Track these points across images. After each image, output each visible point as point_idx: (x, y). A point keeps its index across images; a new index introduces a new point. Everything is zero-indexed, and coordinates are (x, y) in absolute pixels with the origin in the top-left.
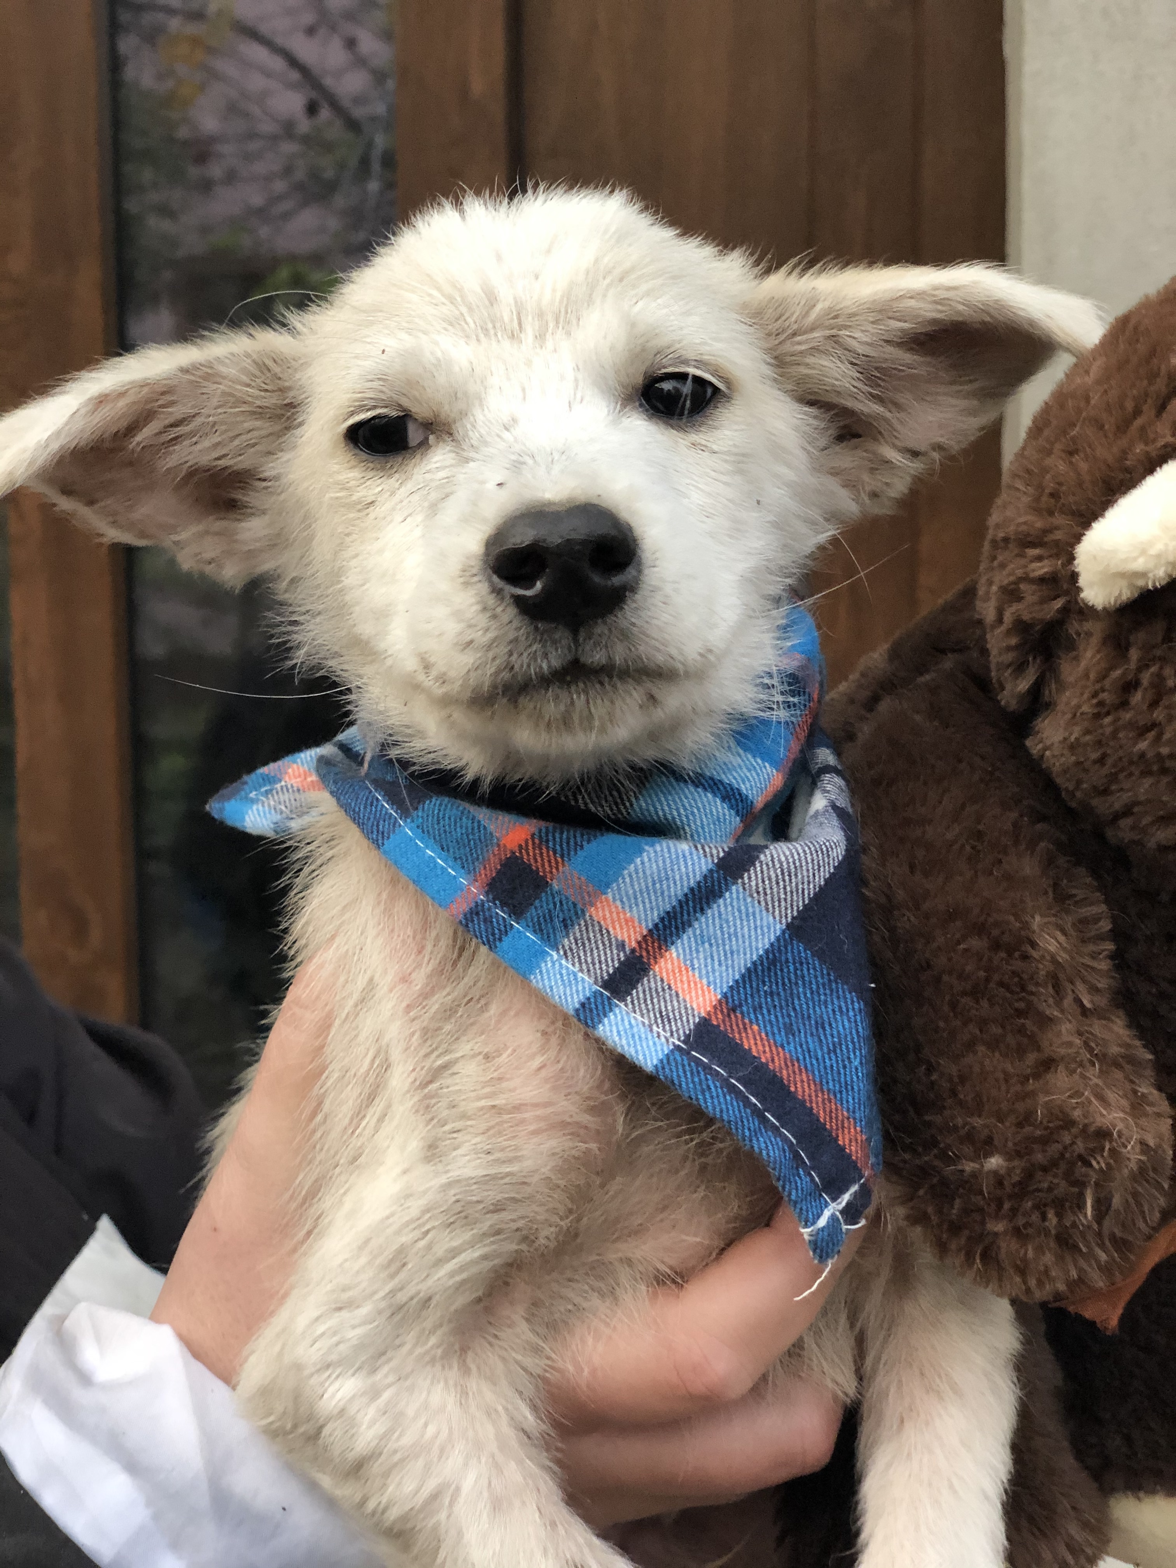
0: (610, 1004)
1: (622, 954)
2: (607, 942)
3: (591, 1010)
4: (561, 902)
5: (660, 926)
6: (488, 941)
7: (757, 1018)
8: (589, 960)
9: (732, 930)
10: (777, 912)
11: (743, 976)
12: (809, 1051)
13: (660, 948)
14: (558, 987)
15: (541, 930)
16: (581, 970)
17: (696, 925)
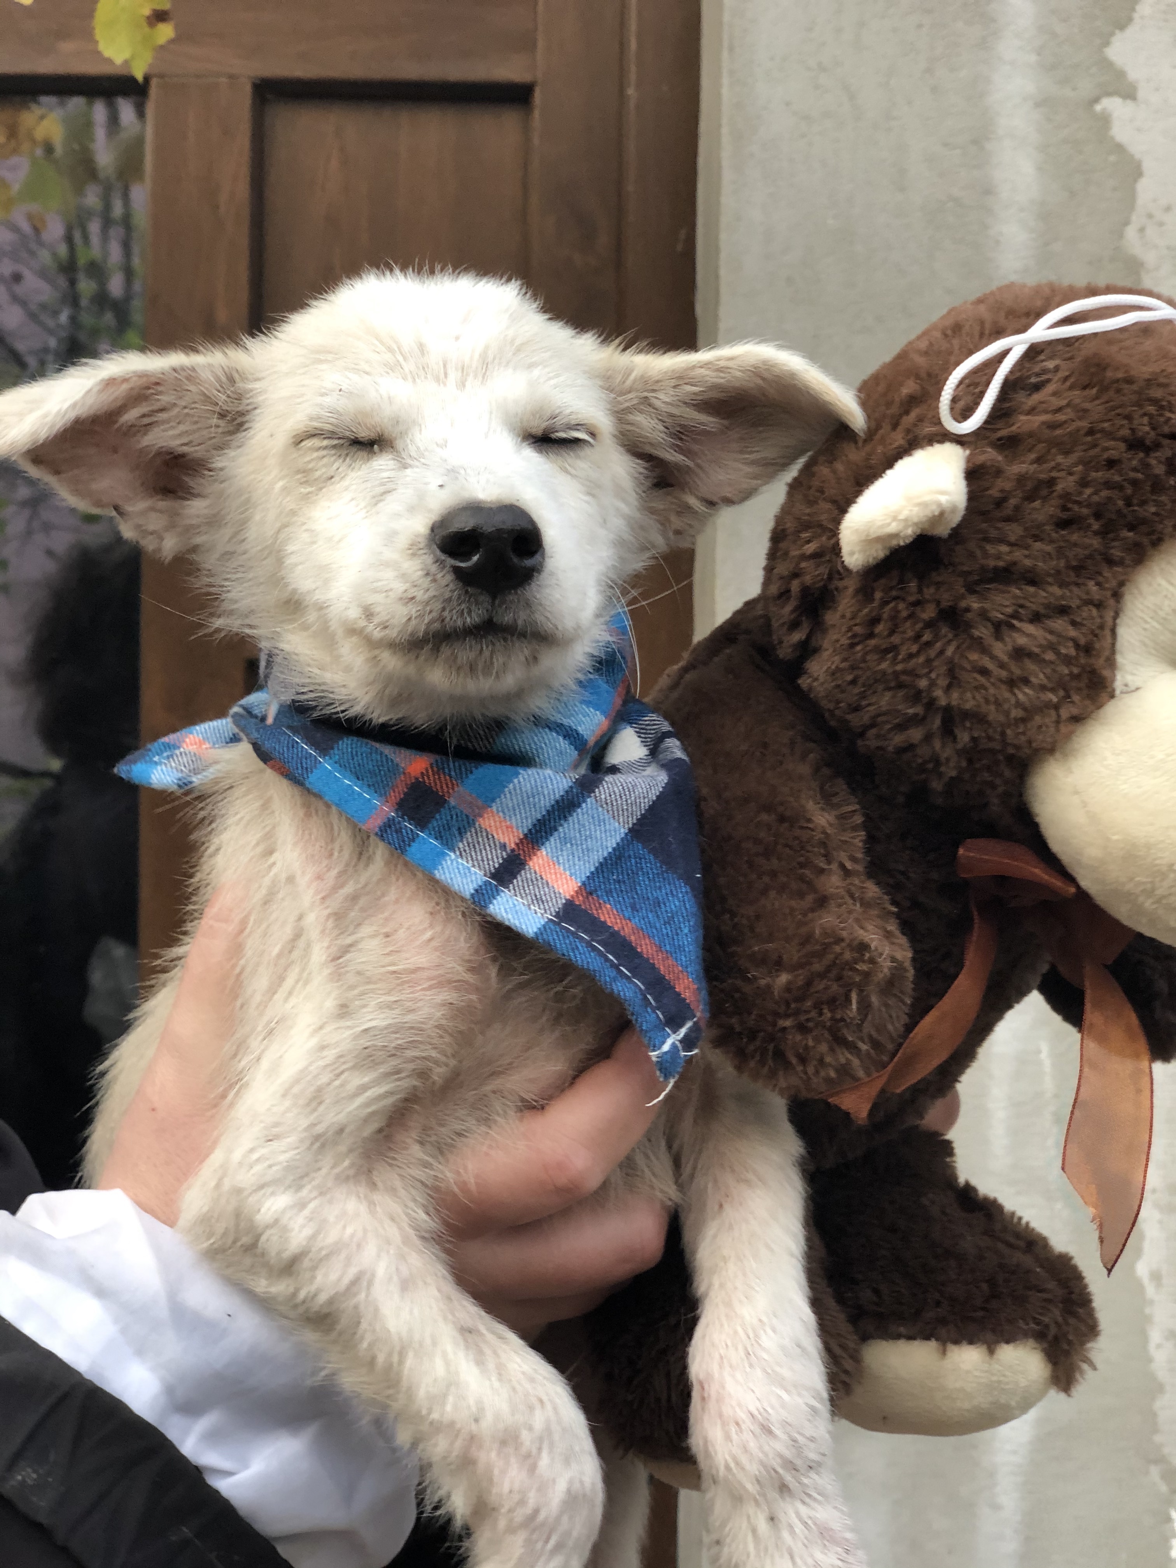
0: (497, 890)
1: (504, 853)
2: (492, 845)
3: (483, 894)
4: (457, 815)
5: (533, 831)
6: (400, 847)
7: (609, 900)
8: (479, 858)
9: (588, 833)
10: (621, 820)
11: (597, 868)
12: (650, 923)
13: (533, 848)
14: (457, 878)
15: (441, 837)
16: (474, 866)
17: (561, 829)
